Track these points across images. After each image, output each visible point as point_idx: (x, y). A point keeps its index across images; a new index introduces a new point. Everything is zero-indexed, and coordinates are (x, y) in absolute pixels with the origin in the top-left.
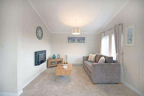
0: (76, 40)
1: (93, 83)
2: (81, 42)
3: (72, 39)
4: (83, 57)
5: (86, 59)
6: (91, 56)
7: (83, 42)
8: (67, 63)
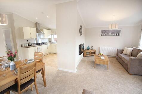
0: (110, 33)
1: (129, 74)
2: (115, 35)
3: (105, 33)
4: (118, 50)
5: (120, 52)
6: (127, 49)
7: (118, 35)
8: (103, 55)
